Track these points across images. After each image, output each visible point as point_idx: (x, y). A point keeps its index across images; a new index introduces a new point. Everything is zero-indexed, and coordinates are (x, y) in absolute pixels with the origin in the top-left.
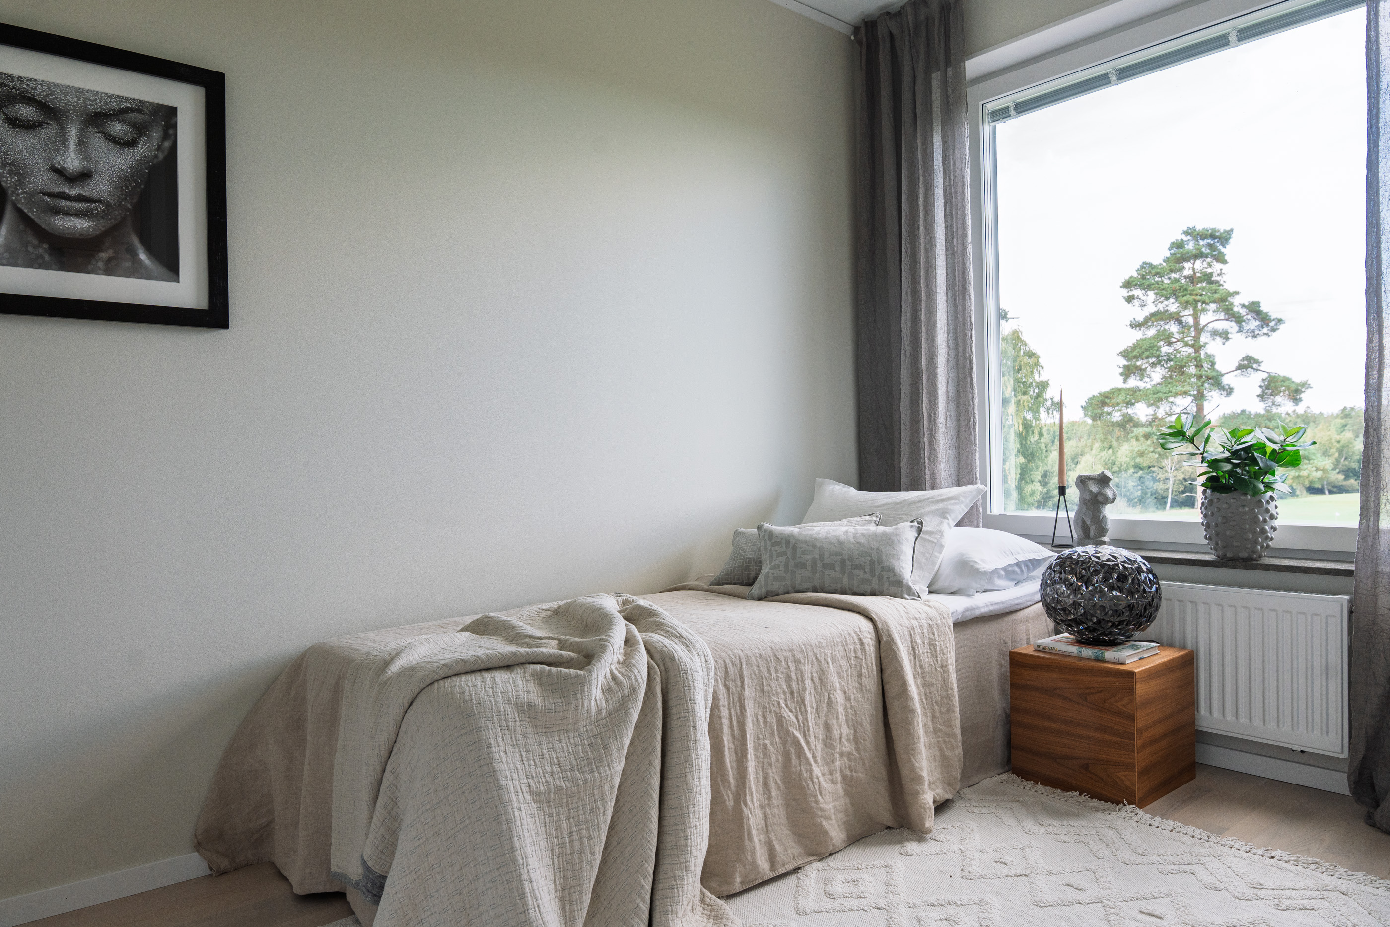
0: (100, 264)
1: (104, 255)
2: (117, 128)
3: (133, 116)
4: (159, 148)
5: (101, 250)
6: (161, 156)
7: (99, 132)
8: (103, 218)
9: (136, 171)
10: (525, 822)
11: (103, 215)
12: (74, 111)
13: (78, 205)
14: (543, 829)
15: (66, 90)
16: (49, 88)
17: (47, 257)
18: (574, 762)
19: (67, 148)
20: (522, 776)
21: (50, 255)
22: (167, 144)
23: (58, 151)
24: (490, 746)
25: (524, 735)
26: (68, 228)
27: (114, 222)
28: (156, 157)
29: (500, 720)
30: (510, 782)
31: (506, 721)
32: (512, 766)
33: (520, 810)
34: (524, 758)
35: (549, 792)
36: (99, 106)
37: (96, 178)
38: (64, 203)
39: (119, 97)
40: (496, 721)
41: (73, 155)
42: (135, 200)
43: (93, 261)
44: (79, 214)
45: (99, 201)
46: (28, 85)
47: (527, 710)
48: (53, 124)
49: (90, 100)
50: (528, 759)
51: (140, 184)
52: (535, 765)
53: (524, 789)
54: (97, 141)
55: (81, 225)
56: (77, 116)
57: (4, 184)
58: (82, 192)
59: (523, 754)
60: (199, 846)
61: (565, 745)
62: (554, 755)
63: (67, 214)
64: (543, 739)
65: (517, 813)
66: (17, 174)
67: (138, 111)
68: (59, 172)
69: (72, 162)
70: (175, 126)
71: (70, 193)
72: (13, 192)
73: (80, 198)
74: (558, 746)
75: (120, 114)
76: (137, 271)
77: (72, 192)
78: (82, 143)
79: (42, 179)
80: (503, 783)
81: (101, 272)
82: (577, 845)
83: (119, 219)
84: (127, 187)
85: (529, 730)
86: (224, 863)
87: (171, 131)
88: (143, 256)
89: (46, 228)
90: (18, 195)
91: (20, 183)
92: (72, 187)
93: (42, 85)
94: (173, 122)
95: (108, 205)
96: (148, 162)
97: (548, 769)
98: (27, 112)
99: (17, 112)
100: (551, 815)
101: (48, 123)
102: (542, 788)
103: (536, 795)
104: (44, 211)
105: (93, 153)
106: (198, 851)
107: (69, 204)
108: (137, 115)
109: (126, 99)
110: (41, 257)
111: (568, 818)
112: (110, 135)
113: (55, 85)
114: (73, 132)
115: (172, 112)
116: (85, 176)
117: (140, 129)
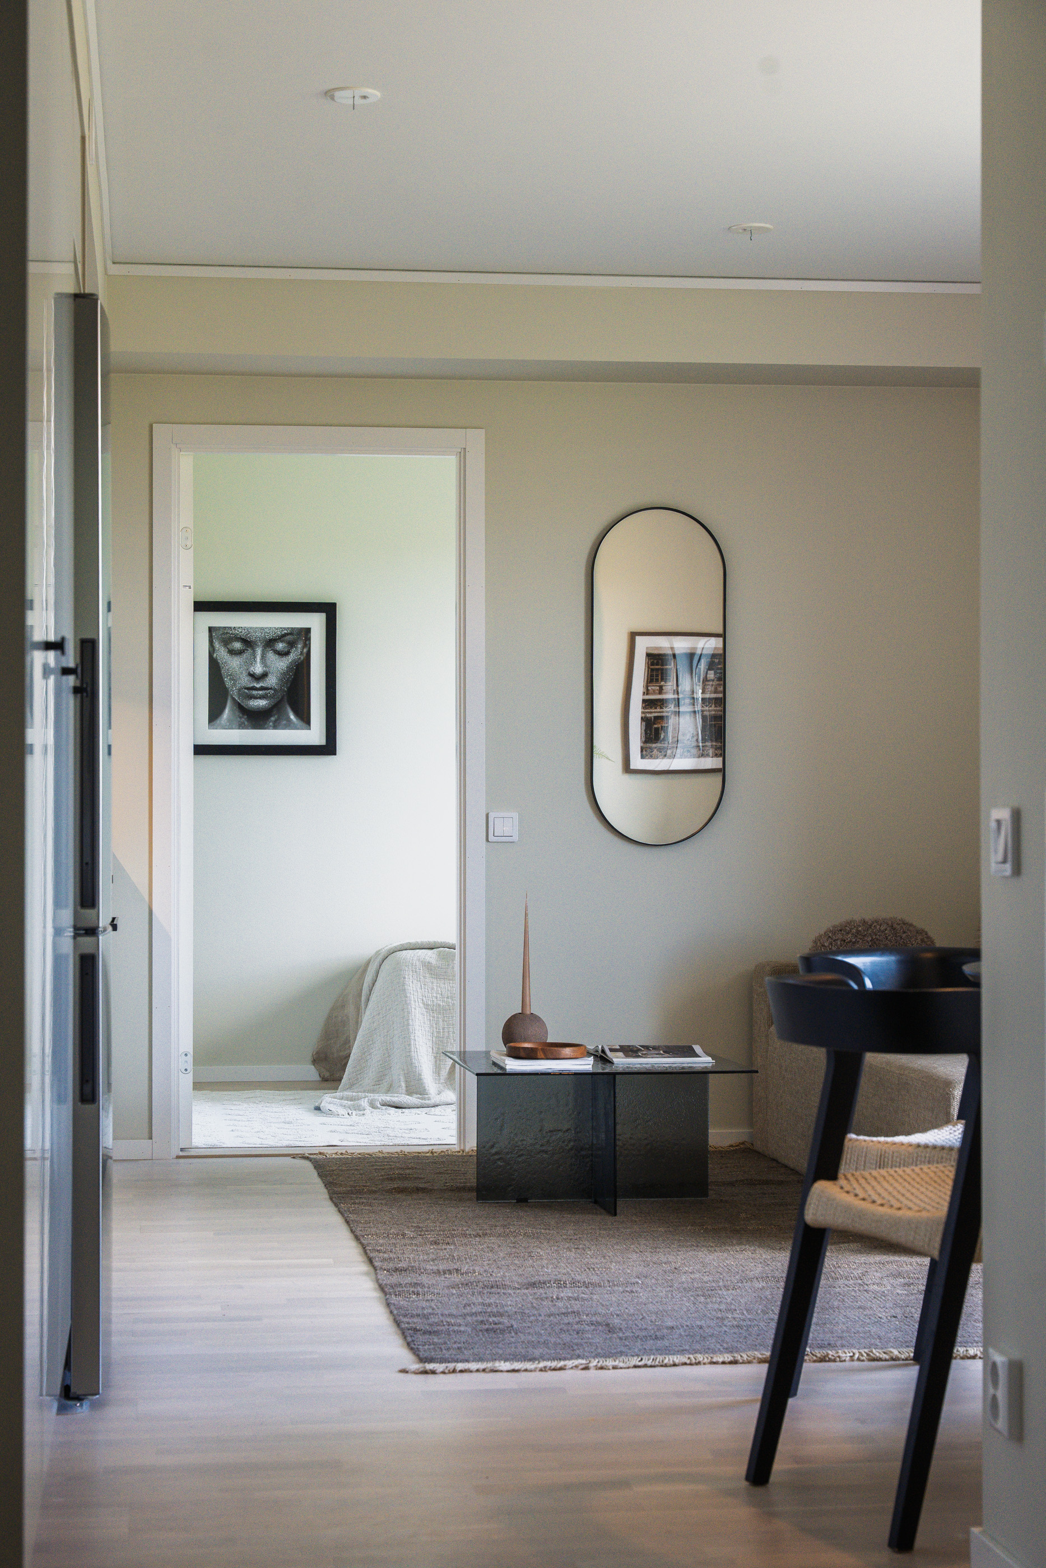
0: (271, 724)
1: (273, 719)
2: (280, 646)
3: (288, 638)
4: (302, 653)
5: (271, 716)
6: (302, 658)
7: (271, 650)
8: (272, 698)
9: (289, 668)
10: (417, 1015)
11: (272, 697)
12: (260, 640)
13: (261, 692)
14: (429, 1023)
15: (255, 629)
16: (248, 631)
17: (246, 723)
18: (449, 995)
19: (255, 661)
20: (420, 994)
21: (248, 721)
22: (305, 650)
23: (252, 664)
24: (405, 978)
25: (424, 977)
26: (256, 706)
27: (278, 700)
28: (300, 658)
29: (412, 968)
30: (412, 996)
31: (416, 969)
32: (415, 989)
33: (415, 1009)
34: (423, 987)
35: (433, 1006)
36: (271, 636)
37: (270, 676)
38: (255, 692)
39: (281, 628)
40: (410, 967)
41: (259, 665)
42: (289, 685)
43: (268, 723)
44: (261, 697)
45: (271, 689)
46: (238, 631)
47: (428, 966)
48: (250, 650)
49: (267, 633)
50: (425, 988)
51: (291, 676)
52: (428, 992)
53: (419, 1001)
54: (271, 655)
55: (262, 703)
56: (261, 643)
57: (227, 686)
58: (263, 685)
59: (422, 985)
60: (314, 1062)
61: (446, 986)
62: (439, 990)
63: (256, 698)
64: (435, 981)
65: (413, 1010)
66: (233, 680)
67: (291, 634)
68: (252, 675)
69: (258, 669)
70: (309, 639)
71: (257, 686)
72: (231, 690)
73: (262, 688)
74: (442, 986)
75: (281, 638)
76: (289, 725)
77: (258, 686)
78: (263, 657)
79: (245, 681)
80: (408, 995)
81: (271, 728)
82: (446, 1034)
83: (280, 697)
84: (285, 679)
85: (427, 975)
86: (327, 1075)
87: (307, 642)
88: (292, 717)
89: (246, 707)
90: (233, 691)
91: (234, 684)
92: (258, 683)
93: (244, 630)
94: (309, 636)
95: (275, 690)
96: (296, 662)
97: (435, 995)
98: (237, 645)
99: (233, 646)
100: (434, 1017)
101: (247, 650)
102: (429, 1003)
103: (426, 1006)
104: (245, 698)
105: (269, 663)
106: (314, 1065)
107: (257, 692)
108: (290, 636)
109: (285, 629)
110: (244, 723)
111: (443, 1021)
112: (277, 651)
113: (251, 628)
114: (259, 651)
115: (308, 631)
116: (264, 675)
117: (292, 644)
